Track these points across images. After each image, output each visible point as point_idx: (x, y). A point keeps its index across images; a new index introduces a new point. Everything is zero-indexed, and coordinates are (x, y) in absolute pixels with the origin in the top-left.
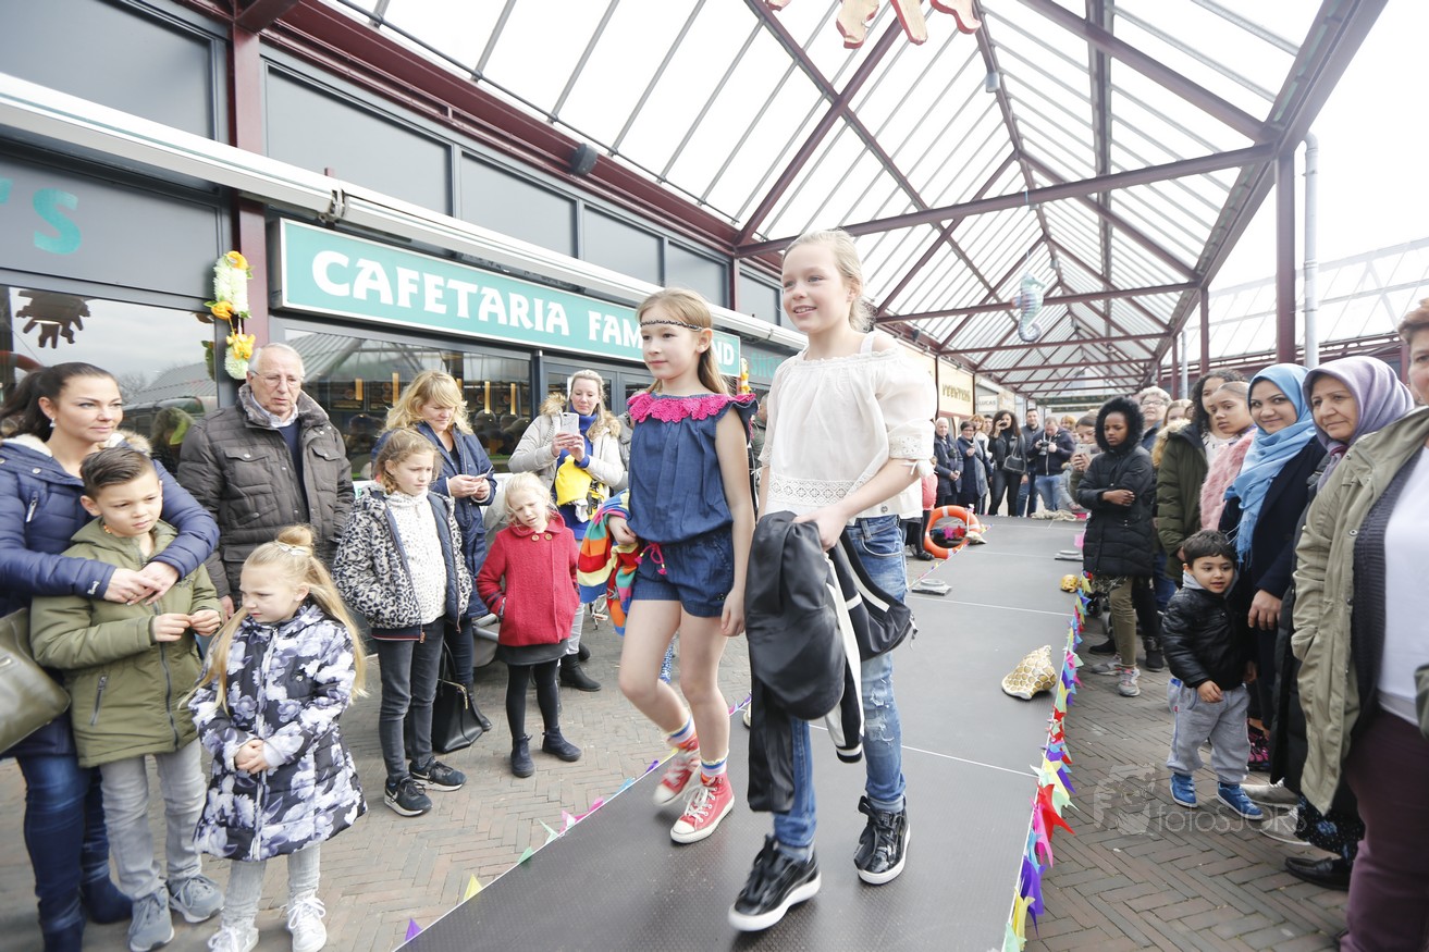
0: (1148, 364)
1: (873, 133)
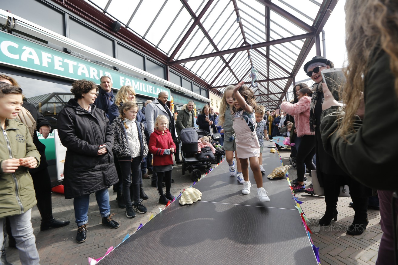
0: (278, 101)
1: (207, 31)
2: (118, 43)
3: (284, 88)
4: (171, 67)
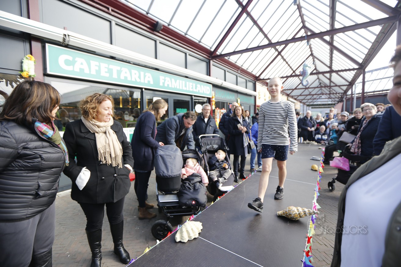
0: (342, 94)
1: (256, 20)
2: (160, 43)
3: (351, 80)
4: (214, 60)
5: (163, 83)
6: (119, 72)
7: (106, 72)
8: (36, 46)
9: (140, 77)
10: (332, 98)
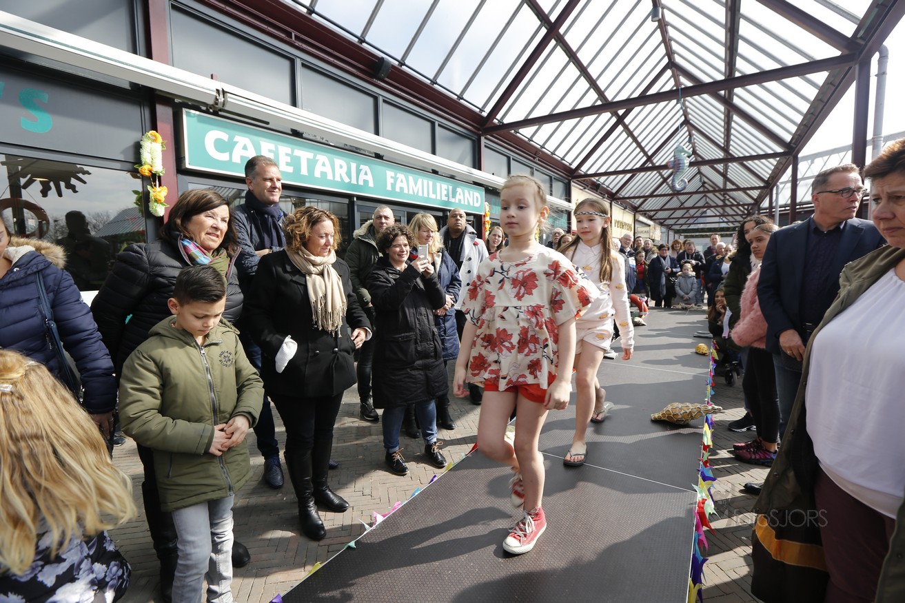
0: (750, 207)
1: (575, 50)
2: (384, 101)
3: (768, 176)
4: (488, 136)
5: (392, 184)
6: (312, 164)
7: (287, 164)
8: (164, 113)
9: (349, 174)
10: (729, 215)
